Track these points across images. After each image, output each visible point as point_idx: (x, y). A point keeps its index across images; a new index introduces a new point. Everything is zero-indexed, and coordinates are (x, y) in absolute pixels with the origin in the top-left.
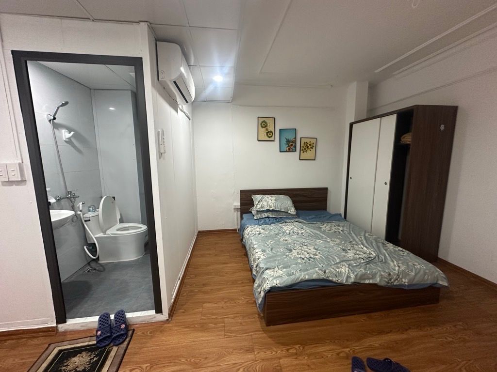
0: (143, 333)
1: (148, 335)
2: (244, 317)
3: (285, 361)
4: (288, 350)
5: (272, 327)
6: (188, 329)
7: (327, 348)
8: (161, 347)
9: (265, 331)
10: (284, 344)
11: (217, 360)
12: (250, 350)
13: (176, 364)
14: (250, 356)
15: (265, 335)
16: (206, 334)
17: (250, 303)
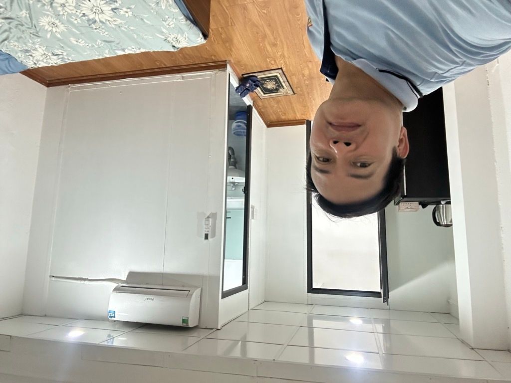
1: (245, 67)
12: (244, 7)
13: (265, 47)
14: (250, 6)
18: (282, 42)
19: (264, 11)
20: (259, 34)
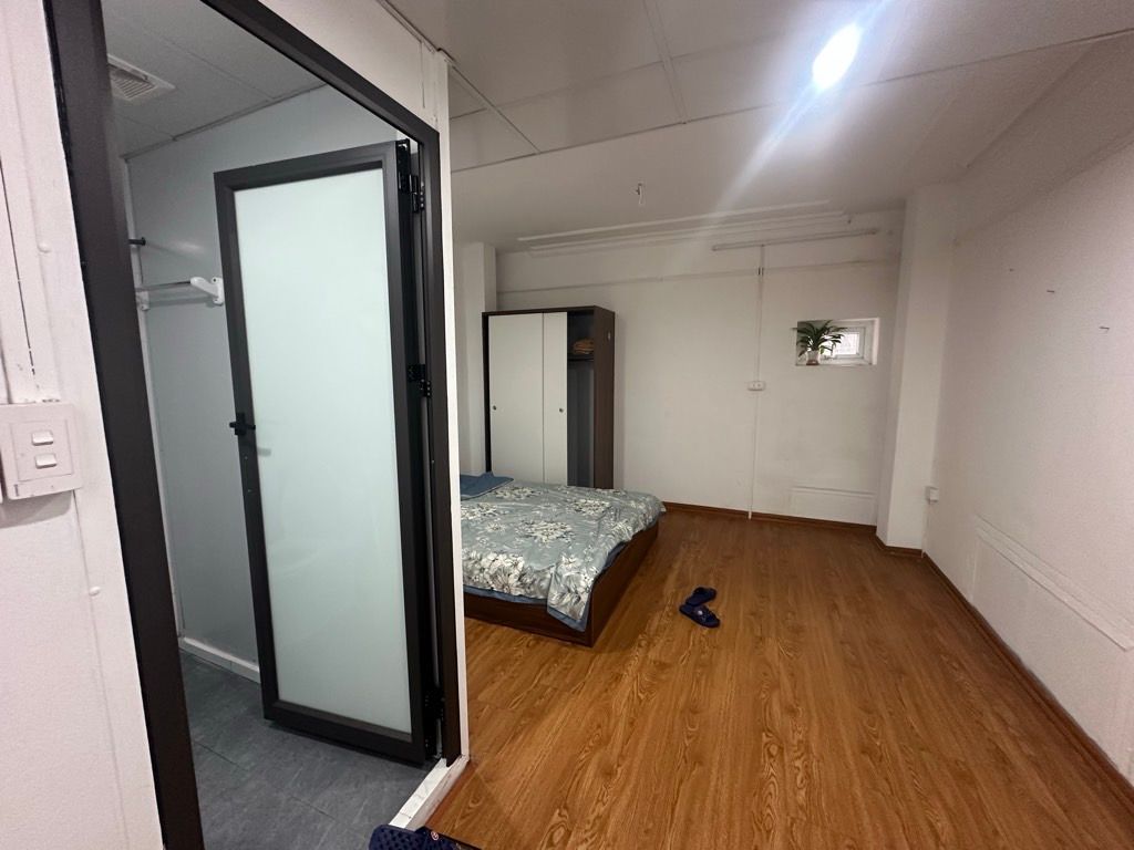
0: (463, 817)
1: (478, 810)
2: (556, 661)
3: (652, 655)
4: (640, 646)
5: (598, 644)
6: (521, 737)
7: (656, 618)
8: (531, 785)
9: (600, 652)
10: (630, 645)
11: (609, 714)
12: (618, 678)
13: (584, 767)
14: (627, 680)
15: (604, 655)
16: (552, 716)
17: (534, 646)
18: (629, 773)
19: (640, 694)
20: (599, 731)
